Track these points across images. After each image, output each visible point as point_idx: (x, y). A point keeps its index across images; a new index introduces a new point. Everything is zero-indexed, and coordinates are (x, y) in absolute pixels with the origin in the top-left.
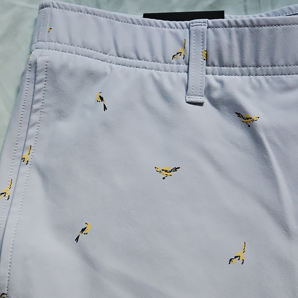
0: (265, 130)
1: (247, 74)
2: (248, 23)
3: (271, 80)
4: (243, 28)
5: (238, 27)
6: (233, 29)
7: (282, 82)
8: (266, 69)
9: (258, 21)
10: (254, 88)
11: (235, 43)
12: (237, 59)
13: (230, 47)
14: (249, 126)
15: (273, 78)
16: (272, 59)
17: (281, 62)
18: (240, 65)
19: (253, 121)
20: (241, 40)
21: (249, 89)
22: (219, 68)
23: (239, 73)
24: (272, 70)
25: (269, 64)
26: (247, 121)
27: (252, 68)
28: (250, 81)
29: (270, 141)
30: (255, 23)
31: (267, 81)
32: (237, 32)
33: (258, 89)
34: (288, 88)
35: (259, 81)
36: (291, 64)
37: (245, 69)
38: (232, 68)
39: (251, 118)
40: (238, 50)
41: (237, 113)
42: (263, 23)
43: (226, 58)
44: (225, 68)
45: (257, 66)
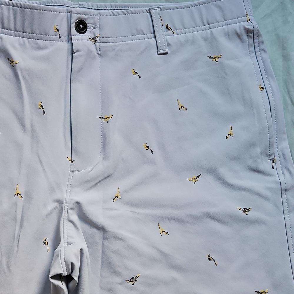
0: (21, 70)
1: (18, 36)
2: (19, 5)
3: (31, 42)
4: (17, 8)
5: (14, 7)
6: (11, 7)
7: (37, 44)
8: (29, 35)
9: (24, 5)
10: (20, 45)
11: (12, 16)
12: (12, 26)
13: (9, 17)
14: (13, 67)
15: (32, 41)
16: (32, 29)
17: (37, 32)
18: (14, 30)
19: (15, 63)
20: (15, 15)
21: (17, 45)
22: (2, 29)
23: (13, 34)
24: (32, 36)
25: (30, 32)
26: (12, 63)
27: (21, 33)
28: (19, 41)
29: (23, 77)
30: (23, 6)
31: (29, 42)
32: (13, 9)
33: (23, 46)
34: (40, 48)
35: (24, 41)
36: (42, 34)
37: (17, 32)
38: (9, 31)
39: (14, 62)
40: (13, 21)
41: (8, 58)
42: (27, 6)
43: (6, 25)
44: (5, 30)
45: (24, 32)
